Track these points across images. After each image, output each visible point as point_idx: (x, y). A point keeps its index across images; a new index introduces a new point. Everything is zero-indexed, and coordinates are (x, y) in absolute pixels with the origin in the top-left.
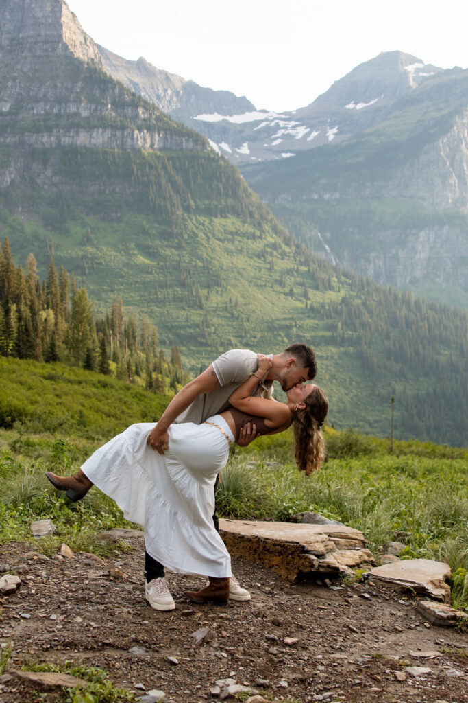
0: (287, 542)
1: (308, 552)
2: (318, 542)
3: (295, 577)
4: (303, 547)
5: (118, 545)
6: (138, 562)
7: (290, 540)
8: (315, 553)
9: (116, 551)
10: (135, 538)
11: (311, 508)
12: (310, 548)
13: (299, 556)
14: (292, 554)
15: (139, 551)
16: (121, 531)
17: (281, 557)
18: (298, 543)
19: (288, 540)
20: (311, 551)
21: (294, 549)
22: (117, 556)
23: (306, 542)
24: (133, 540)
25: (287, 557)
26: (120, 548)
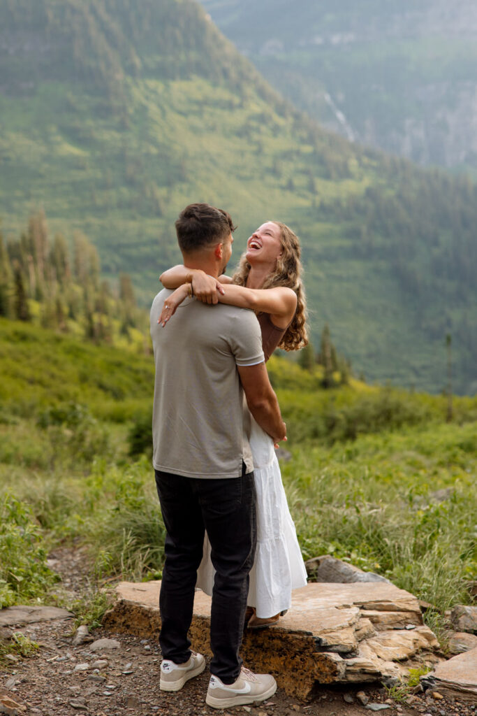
0: (291, 632)
1: (326, 648)
2: (343, 628)
3: (308, 691)
4: (319, 641)
5: (13, 644)
6: (46, 675)
7: (297, 629)
8: (339, 648)
9: (10, 656)
10: (46, 622)
11: (331, 549)
12: (330, 642)
13: (313, 657)
14: (301, 653)
15: (50, 649)
16: (23, 610)
17: (283, 658)
18: (311, 634)
19: (293, 629)
20: (331, 646)
21: (303, 645)
22: (11, 665)
23: (324, 632)
24: (43, 626)
25: (293, 658)
26: (17, 649)
